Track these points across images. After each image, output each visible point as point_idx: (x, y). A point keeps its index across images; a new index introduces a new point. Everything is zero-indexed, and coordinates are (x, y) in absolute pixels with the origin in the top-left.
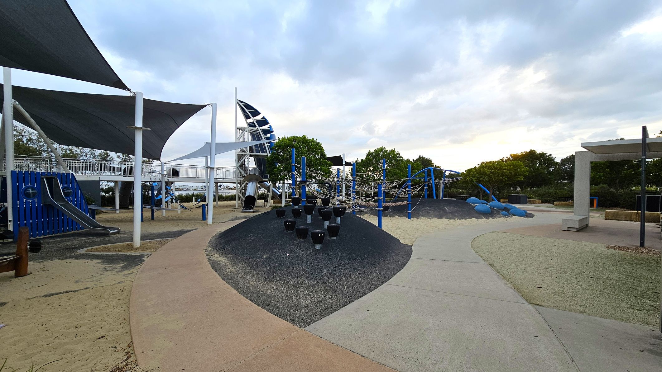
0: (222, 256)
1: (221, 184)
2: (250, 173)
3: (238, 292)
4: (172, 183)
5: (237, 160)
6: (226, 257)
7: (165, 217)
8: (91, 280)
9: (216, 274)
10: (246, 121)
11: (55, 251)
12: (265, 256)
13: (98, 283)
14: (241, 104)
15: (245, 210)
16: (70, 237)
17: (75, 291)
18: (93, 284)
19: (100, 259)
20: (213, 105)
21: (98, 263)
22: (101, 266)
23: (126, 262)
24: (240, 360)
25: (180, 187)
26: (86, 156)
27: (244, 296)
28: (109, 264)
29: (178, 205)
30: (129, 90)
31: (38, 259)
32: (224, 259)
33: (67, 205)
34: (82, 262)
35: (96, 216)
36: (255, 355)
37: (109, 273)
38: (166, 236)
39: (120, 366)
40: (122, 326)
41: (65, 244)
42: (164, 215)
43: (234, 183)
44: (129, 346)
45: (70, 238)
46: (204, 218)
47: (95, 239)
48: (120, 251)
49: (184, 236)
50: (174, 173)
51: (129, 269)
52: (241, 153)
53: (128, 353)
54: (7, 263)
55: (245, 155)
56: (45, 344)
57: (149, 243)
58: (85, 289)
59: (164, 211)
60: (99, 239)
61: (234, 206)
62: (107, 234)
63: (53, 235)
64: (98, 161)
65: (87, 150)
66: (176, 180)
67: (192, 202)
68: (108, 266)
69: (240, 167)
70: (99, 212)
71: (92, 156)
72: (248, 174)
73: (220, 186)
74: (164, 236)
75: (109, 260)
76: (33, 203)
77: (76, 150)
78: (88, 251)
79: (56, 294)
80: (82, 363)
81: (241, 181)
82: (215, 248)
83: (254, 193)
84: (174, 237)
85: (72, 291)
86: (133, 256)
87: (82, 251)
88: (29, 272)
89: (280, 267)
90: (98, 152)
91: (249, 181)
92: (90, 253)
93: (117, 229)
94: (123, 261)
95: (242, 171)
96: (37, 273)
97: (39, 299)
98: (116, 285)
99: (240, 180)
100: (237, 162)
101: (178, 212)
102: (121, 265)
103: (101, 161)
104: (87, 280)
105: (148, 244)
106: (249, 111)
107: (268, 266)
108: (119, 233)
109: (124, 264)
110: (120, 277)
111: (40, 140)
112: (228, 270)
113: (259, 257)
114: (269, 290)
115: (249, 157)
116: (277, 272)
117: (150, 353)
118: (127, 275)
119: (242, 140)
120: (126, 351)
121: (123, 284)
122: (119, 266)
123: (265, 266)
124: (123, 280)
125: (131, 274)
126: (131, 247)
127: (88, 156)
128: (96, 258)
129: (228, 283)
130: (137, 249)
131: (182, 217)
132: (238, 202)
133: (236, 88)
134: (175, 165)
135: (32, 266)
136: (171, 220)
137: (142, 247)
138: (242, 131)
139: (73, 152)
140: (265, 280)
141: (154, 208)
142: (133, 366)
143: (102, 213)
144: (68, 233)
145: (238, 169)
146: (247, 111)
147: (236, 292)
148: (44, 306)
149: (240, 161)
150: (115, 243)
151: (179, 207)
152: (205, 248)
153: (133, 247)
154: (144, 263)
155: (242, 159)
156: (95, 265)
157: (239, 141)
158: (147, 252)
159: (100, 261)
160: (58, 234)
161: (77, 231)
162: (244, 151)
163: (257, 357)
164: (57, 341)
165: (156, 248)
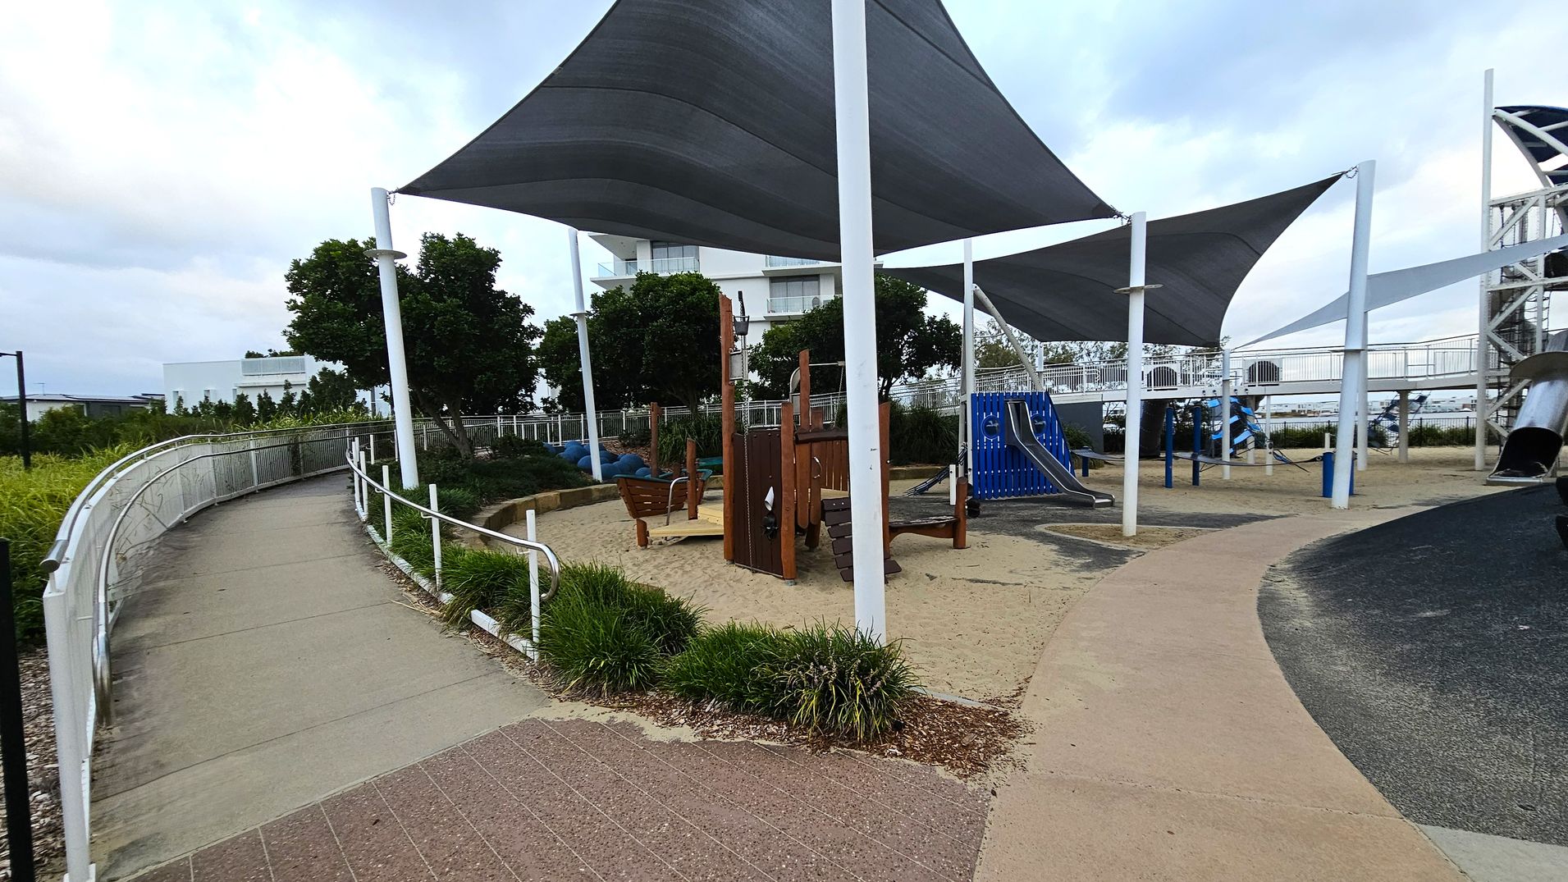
0: (1303, 588)
1: (1425, 393)
2: (1543, 350)
3: (1285, 674)
4: (1259, 398)
5: (1486, 310)
6: (1312, 593)
7: (1228, 482)
8: (1030, 573)
9: (1258, 622)
10: (1537, 170)
11: (1009, 522)
12: (1429, 614)
13: (1036, 581)
14: (1514, 118)
15: (1503, 475)
16: (1039, 503)
17: (1003, 584)
18: (1029, 579)
19: (1058, 544)
20: (1360, 170)
21: (1052, 550)
22: (1054, 556)
23: (1095, 557)
24: (1180, 786)
25: (1311, 408)
26: (1088, 354)
27: (1294, 687)
28: (1066, 556)
29: (1267, 454)
30: (1119, 215)
31: (984, 530)
32: (1305, 595)
33: (1038, 448)
34: (1032, 543)
35: (1090, 471)
36: (1218, 796)
37: (1059, 569)
38: (1201, 522)
39: (1003, 699)
40: (1034, 652)
41: (1025, 513)
42: (1227, 477)
43: (1473, 387)
44: (1026, 680)
45: (1037, 505)
46: (1327, 491)
47: (1070, 511)
48: (1096, 538)
49: (1244, 527)
50: (1266, 372)
51: (1091, 571)
52: (1505, 287)
53: (1021, 689)
54: (944, 525)
55: (1523, 290)
56: (947, 638)
57: (1157, 532)
58: (1016, 584)
59: (1227, 468)
60: (1075, 512)
61: (1469, 464)
62: (1090, 505)
63: (1019, 497)
64: (1109, 362)
65: (1090, 344)
66: (1269, 389)
67: (1323, 447)
68: (1062, 558)
69: (1499, 333)
70: (1097, 464)
71: (1098, 355)
72: (1538, 350)
73: (1422, 399)
74: (1195, 523)
75: (1070, 548)
76: (995, 442)
77: (1073, 346)
78: (1050, 529)
79: (982, 582)
80: (969, 676)
81: (1502, 380)
82: (1299, 567)
83: (1557, 420)
84: (1219, 526)
85: (1000, 583)
86: (1112, 550)
87: (1040, 528)
88: (967, 545)
89: (1464, 653)
90: (1108, 345)
91: (1537, 379)
92: (1051, 532)
93: (1109, 497)
94: (1089, 555)
95: (1505, 346)
96: (976, 548)
97: (964, 582)
98: (1058, 591)
99: (1499, 377)
100: (1486, 316)
101: (1265, 471)
102: (1083, 561)
103: (1113, 362)
104: (1024, 573)
105: (1153, 532)
106: (1550, 132)
107: (1423, 641)
108: (1111, 504)
109: (1088, 561)
110: (1070, 579)
111: (1022, 337)
112: (1296, 622)
113: (1406, 611)
114: (1382, 701)
115: (1547, 294)
116: (1443, 663)
117: (1043, 700)
118: (1082, 580)
119: (1511, 238)
120: (1020, 686)
121: (1069, 592)
122: (1079, 561)
123: (1412, 640)
124: (1072, 586)
125: (1091, 579)
126: (1118, 534)
127: (1092, 355)
128: (1052, 542)
129: (1273, 650)
130: (1128, 539)
131: (1269, 484)
132: (1484, 451)
133: (1489, 74)
134: (1266, 350)
135: (971, 537)
136: (1238, 488)
137: (1138, 538)
138: (1513, 208)
139: (1067, 350)
140: (1386, 675)
141: (1200, 458)
142: (1015, 706)
143: (1106, 465)
144: (1039, 496)
145: (1490, 339)
146: (1540, 132)
147: (1280, 673)
148: (967, 593)
149: (1501, 312)
150: (1098, 522)
151: (1270, 459)
152: (1275, 561)
153: (1121, 535)
154: (1123, 567)
155: (1507, 308)
156: (1048, 551)
157: (1499, 245)
158: (1142, 548)
159: (1056, 547)
160: (1026, 497)
161: (1051, 494)
162: (1522, 277)
163: (1220, 801)
164: (959, 638)
165: (1164, 543)
